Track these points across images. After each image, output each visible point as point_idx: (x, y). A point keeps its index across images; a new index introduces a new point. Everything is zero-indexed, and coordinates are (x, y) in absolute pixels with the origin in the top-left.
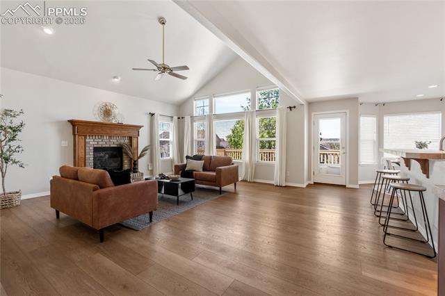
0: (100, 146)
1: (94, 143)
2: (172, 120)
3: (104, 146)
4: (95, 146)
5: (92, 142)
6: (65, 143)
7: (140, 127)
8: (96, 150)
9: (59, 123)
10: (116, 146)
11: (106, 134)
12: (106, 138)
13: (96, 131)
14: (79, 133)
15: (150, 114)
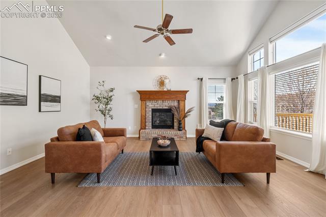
0: (156, 108)
1: (152, 106)
2: (225, 82)
3: (158, 108)
4: (153, 108)
5: (151, 105)
6: (136, 106)
7: (186, 92)
8: (154, 111)
9: (133, 93)
10: (167, 108)
11: (160, 99)
12: (160, 102)
13: (152, 97)
14: (142, 99)
15: (198, 79)
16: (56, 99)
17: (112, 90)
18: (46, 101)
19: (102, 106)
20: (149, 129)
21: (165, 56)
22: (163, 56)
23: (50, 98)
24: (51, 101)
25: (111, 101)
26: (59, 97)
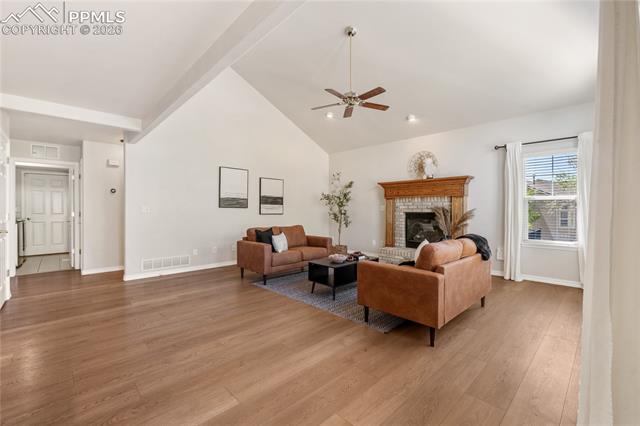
0: (411, 211)
3: (415, 211)
4: (406, 211)
5: (404, 206)
8: (409, 216)
10: (429, 211)
11: (417, 195)
12: (417, 200)
13: (401, 193)
14: (388, 197)
15: (496, 148)
16: (278, 201)
17: (350, 186)
18: (266, 203)
19: (336, 209)
20: (399, 247)
21: (416, 118)
22: (413, 119)
23: (270, 200)
24: (272, 203)
25: (348, 200)
26: (282, 199)
